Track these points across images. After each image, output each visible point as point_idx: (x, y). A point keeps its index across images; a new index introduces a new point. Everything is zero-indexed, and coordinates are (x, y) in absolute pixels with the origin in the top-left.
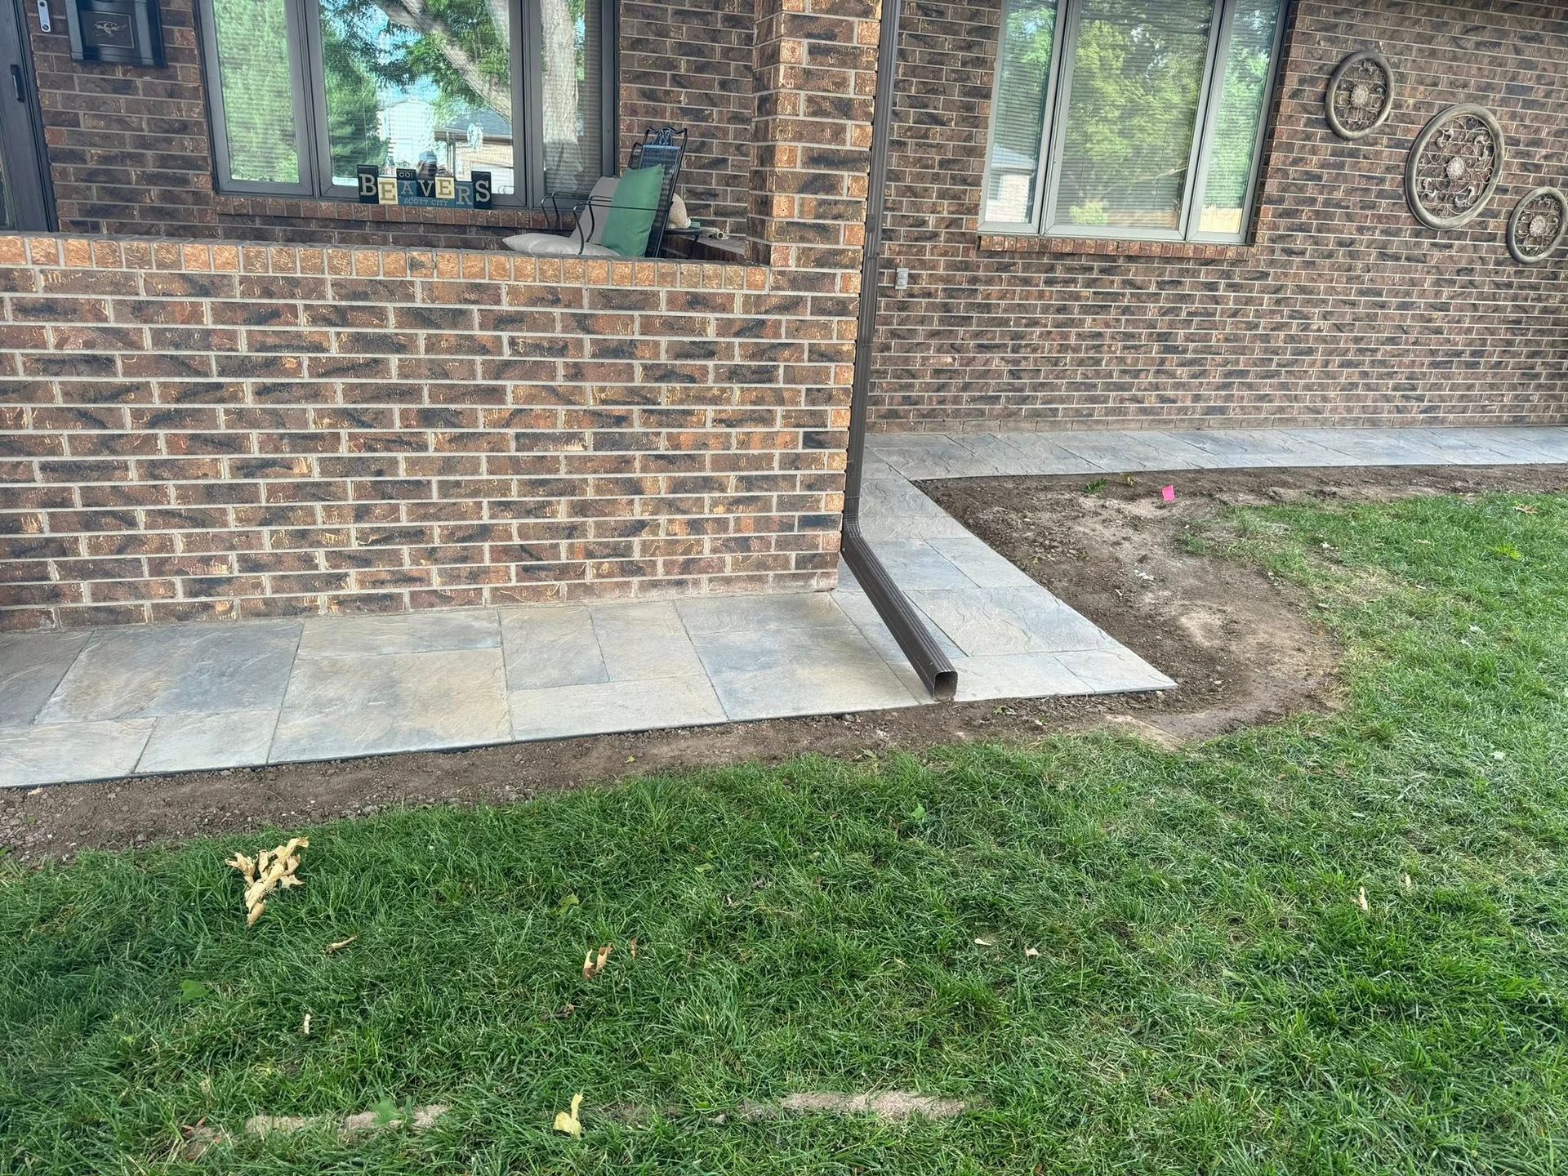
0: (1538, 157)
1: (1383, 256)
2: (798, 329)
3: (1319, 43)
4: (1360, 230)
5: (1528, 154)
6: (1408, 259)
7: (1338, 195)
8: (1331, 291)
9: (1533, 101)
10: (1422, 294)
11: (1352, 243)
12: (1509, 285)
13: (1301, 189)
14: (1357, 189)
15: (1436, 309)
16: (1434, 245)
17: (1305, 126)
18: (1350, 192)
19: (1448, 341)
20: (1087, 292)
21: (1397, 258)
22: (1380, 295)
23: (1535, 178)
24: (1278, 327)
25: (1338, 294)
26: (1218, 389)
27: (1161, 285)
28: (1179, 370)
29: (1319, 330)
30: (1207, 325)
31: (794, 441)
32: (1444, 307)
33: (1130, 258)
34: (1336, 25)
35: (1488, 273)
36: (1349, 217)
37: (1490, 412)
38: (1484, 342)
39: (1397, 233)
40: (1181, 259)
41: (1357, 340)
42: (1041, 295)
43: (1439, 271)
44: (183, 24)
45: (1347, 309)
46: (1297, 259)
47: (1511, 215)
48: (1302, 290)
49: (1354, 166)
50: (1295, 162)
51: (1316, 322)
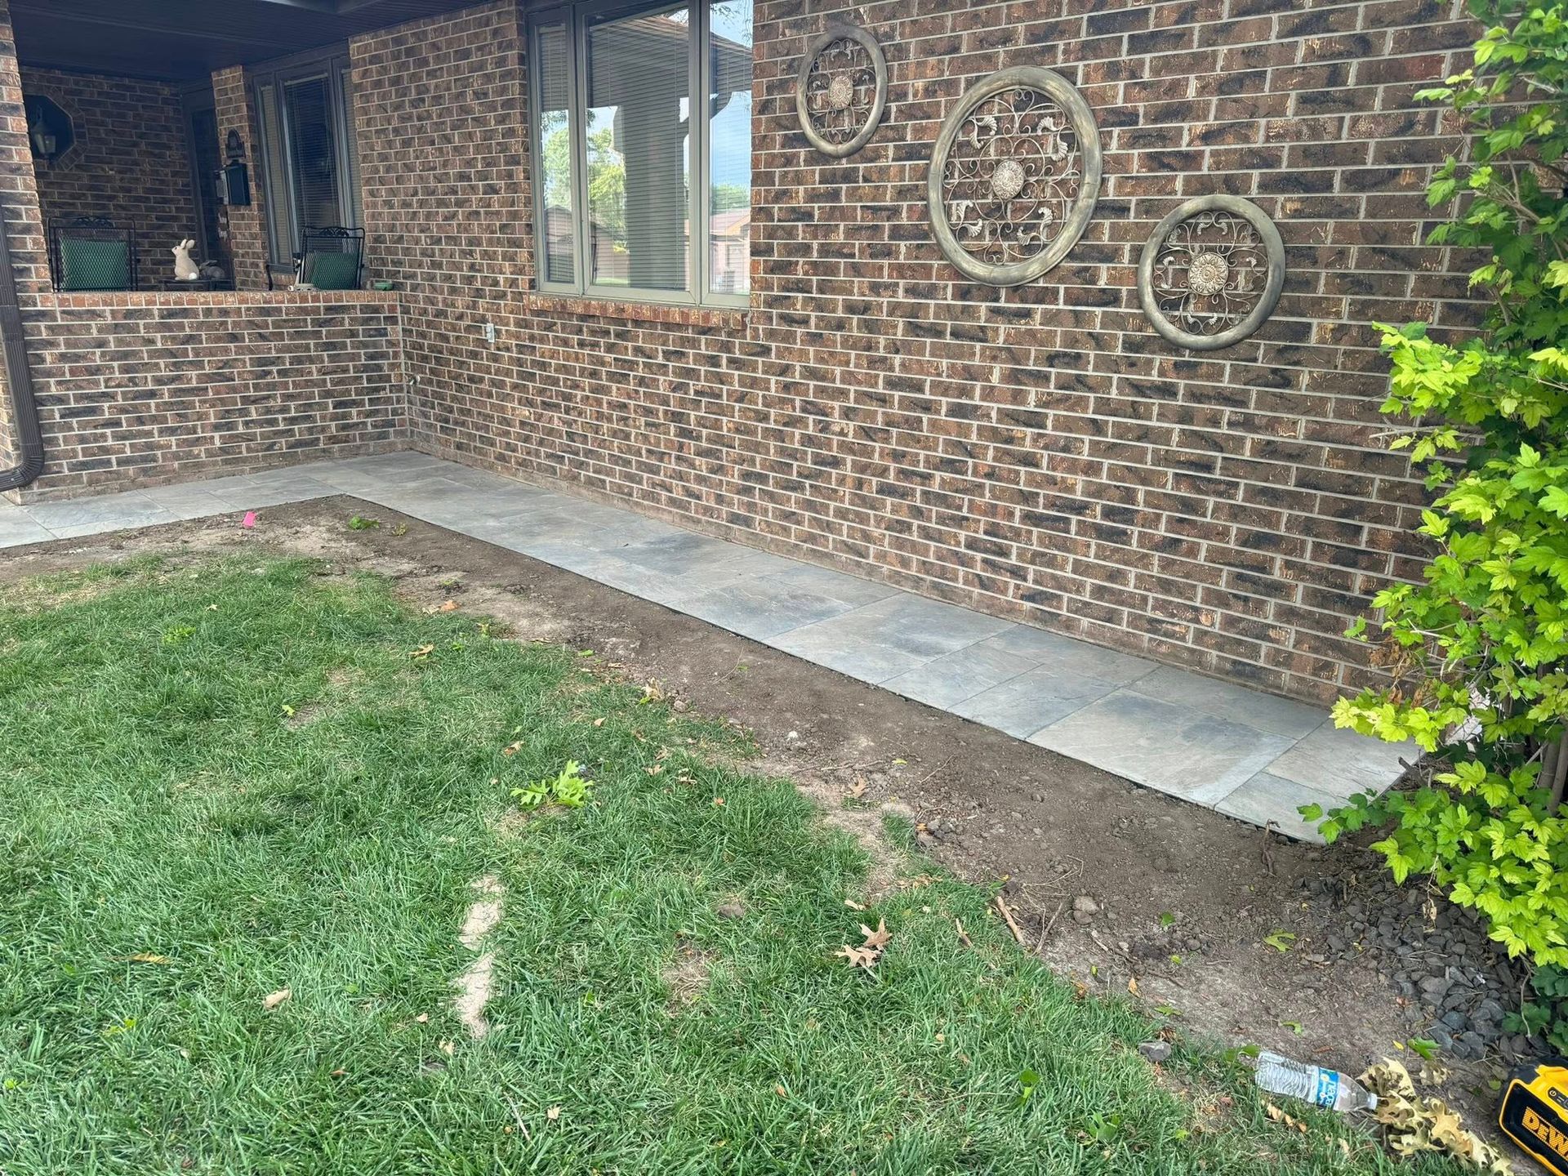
0: (1186, 138)
1: (918, 328)
3: (784, 35)
4: (875, 288)
5: (1162, 137)
6: (955, 334)
7: (839, 238)
8: (849, 377)
9: (1153, 35)
10: (989, 393)
11: (867, 307)
13: (790, 233)
14: (860, 228)
15: (1018, 422)
16: (996, 312)
17: (783, 146)
18: (852, 232)
19: (1055, 481)
20: (608, 357)
21: (937, 332)
22: (921, 390)
23: (1187, 180)
25: (859, 383)
26: (738, 493)
27: (665, 355)
28: (698, 460)
29: (842, 433)
30: (715, 409)
32: (1034, 420)
34: (800, 4)
35: (1113, 365)
36: (856, 270)
37: (1172, 635)
38: (1129, 495)
39: (931, 292)
43: (1014, 357)
45: (878, 408)
46: (800, 331)
47: (1137, 254)
48: (811, 373)
49: (853, 194)
50: (780, 196)
51: (837, 422)
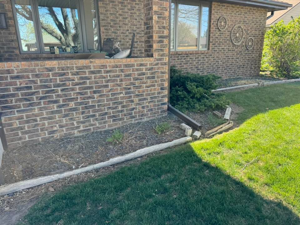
0: (249, 32)
1: (228, 50)
2: (158, 68)
3: (216, 15)
4: (225, 46)
5: (247, 32)
6: (232, 51)
7: (221, 41)
9: (247, 23)
10: (235, 56)
11: (224, 48)
12: (247, 54)
13: (215, 40)
16: (236, 48)
17: (215, 29)
18: (223, 40)
19: (239, 64)
20: (184, 61)
22: (229, 57)
23: (249, 36)
24: (214, 64)
25: (223, 57)
27: (196, 58)
29: (220, 64)
30: (203, 65)
31: (159, 89)
32: (238, 58)
33: (190, 54)
34: (218, 12)
35: (243, 52)
36: (223, 44)
38: (244, 64)
39: (230, 46)
40: (198, 54)
41: (226, 65)
42: (177, 62)
43: (237, 52)
44: (11, 19)
45: (224, 60)
46: (216, 52)
47: (246, 42)
48: (217, 57)
49: (223, 35)
50: (214, 35)
51: (220, 62)
